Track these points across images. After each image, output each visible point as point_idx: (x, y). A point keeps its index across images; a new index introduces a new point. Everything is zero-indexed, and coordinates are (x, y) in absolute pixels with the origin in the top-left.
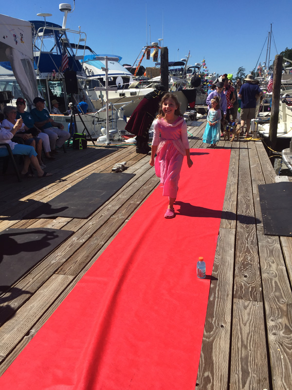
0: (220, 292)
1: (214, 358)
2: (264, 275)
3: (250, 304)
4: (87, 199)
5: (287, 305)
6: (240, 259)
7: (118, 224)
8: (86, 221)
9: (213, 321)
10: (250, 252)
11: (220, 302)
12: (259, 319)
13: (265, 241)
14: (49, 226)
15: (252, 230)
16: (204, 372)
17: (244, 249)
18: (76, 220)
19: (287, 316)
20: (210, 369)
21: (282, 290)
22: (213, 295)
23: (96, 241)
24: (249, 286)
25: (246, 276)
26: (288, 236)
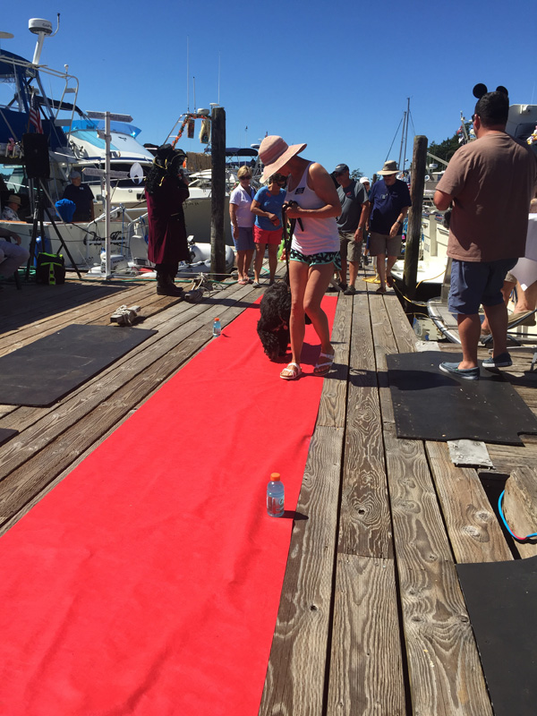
0: (311, 542)
1: (294, 674)
2: (396, 510)
3: (369, 563)
4: (55, 371)
5: (441, 563)
6: (351, 481)
7: (114, 418)
8: (47, 410)
9: (296, 599)
10: (370, 468)
11: (310, 561)
12: (387, 591)
13: (397, 449)
15: (374, 430)
16: (272, 704)
17: (360, 463)
18: (24, 409)
19: (440, 584)
20: (285, 697)
21: (429, 536)
22: (297, 548)
23: (63, 449)
24: (368, 530)
25: (363, 511)
26: (439, 441)
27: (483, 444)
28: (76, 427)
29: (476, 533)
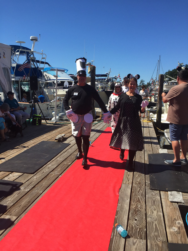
2: (148, 219)
3: (137, 241)
4: (36, 160)
5: (162, 242)
6: (133, 207)
7: (54, 179)
8: (33, 175)
10: (140, 202)
11: (117, 239)
13: (150, 194)
14: (6, 179)
15: (142, 186)
17: (136, 200)
18: (25, 174)
21: (159, 231)
22: (113, 234)
23: (37, 191)
24: (138, 228)
25: (136, 220)
26: (165, 191)
27: (181, 193)
28: (42, 182)
29: (176, 230)
